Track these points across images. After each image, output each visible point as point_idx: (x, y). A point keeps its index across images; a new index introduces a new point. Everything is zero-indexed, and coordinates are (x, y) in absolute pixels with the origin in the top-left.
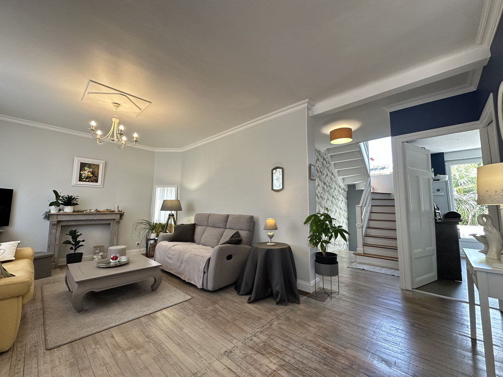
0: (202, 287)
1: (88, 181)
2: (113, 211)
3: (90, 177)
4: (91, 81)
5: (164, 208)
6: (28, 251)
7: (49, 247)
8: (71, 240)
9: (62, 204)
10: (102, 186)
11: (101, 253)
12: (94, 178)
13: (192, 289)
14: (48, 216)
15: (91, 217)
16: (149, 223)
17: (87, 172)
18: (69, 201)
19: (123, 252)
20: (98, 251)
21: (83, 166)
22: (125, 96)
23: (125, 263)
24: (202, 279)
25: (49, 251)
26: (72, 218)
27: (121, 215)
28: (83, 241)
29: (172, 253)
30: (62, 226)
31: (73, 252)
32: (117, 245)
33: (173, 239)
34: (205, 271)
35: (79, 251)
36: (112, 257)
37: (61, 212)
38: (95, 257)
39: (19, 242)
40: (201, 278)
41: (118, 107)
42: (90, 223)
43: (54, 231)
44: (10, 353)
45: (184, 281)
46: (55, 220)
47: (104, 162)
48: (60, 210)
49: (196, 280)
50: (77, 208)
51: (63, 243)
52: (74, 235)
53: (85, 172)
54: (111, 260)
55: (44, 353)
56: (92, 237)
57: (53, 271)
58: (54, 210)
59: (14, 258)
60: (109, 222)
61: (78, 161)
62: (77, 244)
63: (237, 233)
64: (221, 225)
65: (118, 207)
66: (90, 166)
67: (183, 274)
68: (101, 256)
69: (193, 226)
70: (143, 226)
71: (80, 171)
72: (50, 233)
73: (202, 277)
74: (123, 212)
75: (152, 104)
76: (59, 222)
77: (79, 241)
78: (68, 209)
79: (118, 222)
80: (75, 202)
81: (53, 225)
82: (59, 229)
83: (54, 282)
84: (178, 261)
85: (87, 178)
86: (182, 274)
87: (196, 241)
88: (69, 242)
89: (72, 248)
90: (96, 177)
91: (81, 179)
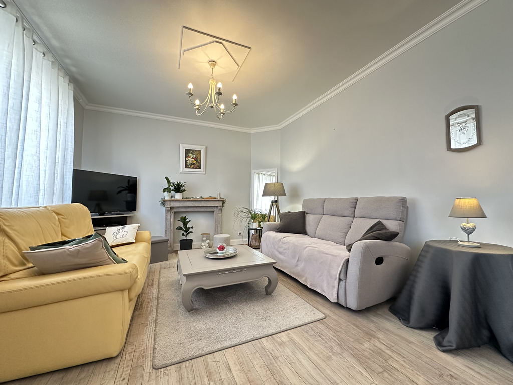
0: (336, 301)
1: (193, 168)
2: (216, 198)
3: (194, 164)
4: (185, 27)
5: (265, 194)
6: (146, 234)
7: (166, 232)
8: (182, 226)
9: (173, 190)
10: (204, 173)
11: (208, 241)
12: (197, 165)
13: (318, 299)
14: (164, 202)
15: (197, 204)
16: (250, 212)
17: (191, 160)
18: (178, 188)
19: (228, 241)
20: (205, 238)
21: (188, 152)
22: (221, 43)
23: (233, 255)
24: (335, 290)
25: (166, 236)
26: (182, 204)
27: (223, 202)
28: (192, 227)
29: (284, 246)
30: (175, 212)
31: (184, 238)
32: (221, 233)
33: (280, 230)
34: (341, 278)
35: (190, 237)
36: (219, 246)
37: (173, 198)
38: (203, 244)
39: (139, 225)
40: (333, 287)
41: (214, 65)
42: (196, 210)
43: (169, 217)
44: (118, 360)
45: (305, 287)
46: (168, 205)
47: (205, 147)
48: (172, 197)
49: (325, 288)
50: (186, 194)
51: (177, 229)
52: (185, 221)
53: (190, 159)
54: (218, 250)
55: (150, 373)
56: (200, 224)
57: (170, 255)
58: (167, 196)
59: (134, 241)
60: (212, 210)
61: (184, 148)
62: (187, 231)
63: (379, 223)
64: (346, 212)
65: (220, 194)
66: (193, 152)
67: (303, 277)
68: (208, 243)
69: (303, 214)
70: (244, 214)
71: (186, 158)
72: (166, 219)
73: (336, 287)
74: (224, 199)
75: (252, 49)
76: (172, 208)
77: (189, 228)
78: (178, 196)
79: (221, 210)
80: (183, 189)
81: (168, 211)
82: (173, 214)
83: (170, 268)
84: (294, 257)
85: (192, 165)
86: (301, 276)
87: (308, 233)
88: (180, 228)
89: (183, 234)
90: (199, 163)
91: (187, 167)
